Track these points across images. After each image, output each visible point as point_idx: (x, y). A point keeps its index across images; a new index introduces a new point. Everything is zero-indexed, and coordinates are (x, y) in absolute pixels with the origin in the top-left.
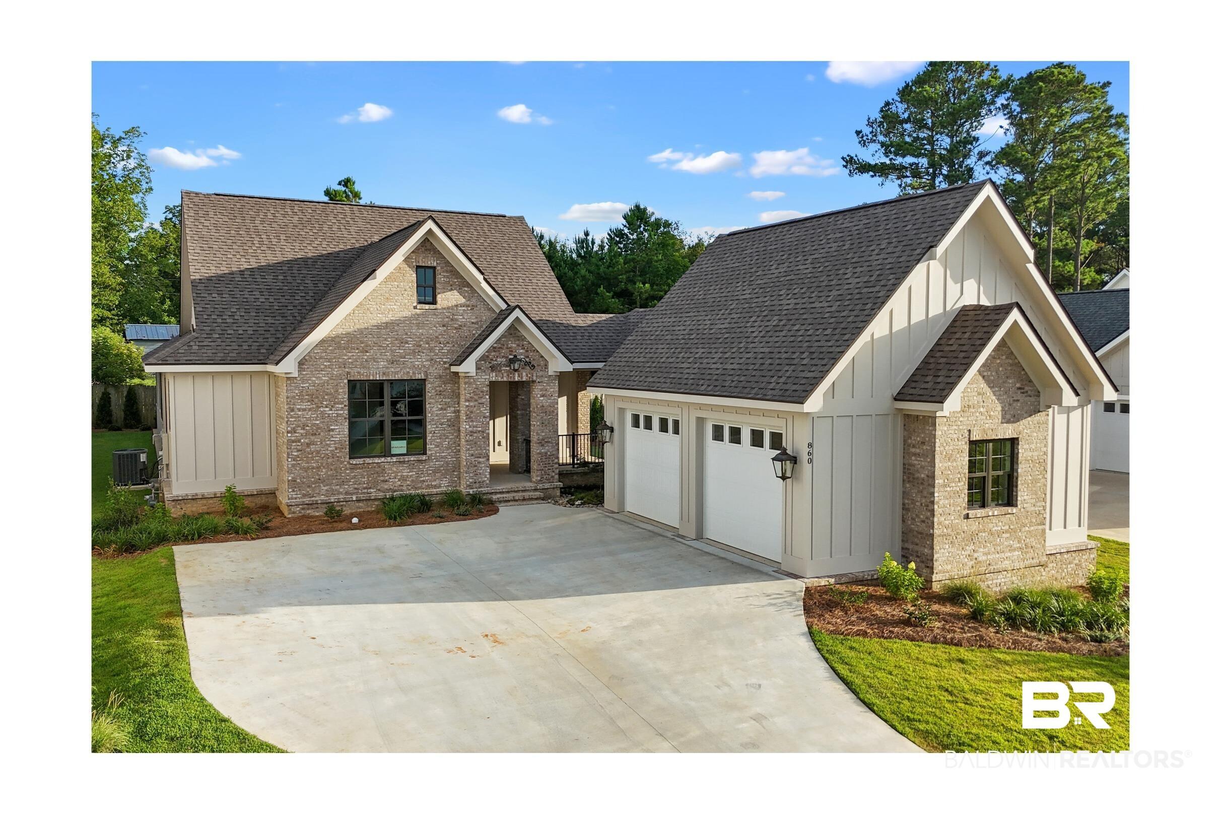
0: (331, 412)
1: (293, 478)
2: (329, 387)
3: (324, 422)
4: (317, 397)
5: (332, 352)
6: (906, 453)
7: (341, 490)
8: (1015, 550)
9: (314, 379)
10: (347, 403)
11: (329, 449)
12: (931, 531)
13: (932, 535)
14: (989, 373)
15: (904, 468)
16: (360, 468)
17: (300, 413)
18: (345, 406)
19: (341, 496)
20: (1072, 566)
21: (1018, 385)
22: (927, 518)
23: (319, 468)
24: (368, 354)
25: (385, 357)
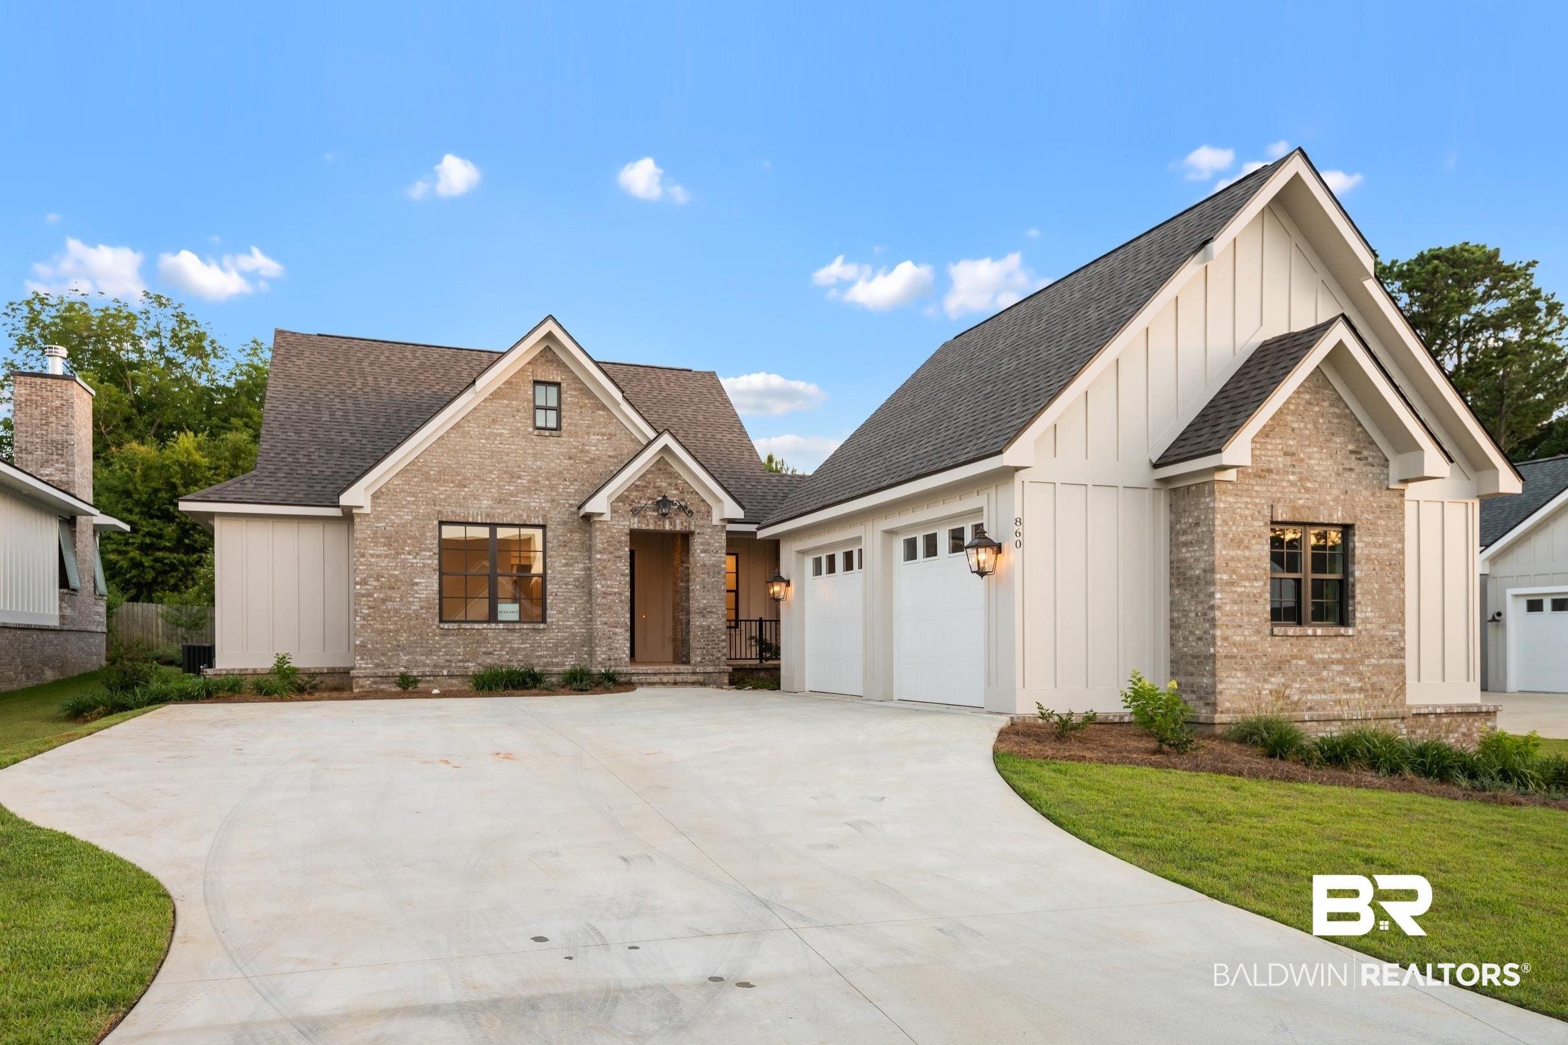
0: (415, 561)
1: (362, 642)
2: (413, 529)
3: (405, 573)
4: (397, 541)
5: (419, 484)
6: (1175, 544)
7: (427, 662)
8: (1353, 691)
9: (393, 517)
10: (437, 551)
11: (413, 608)
12: (1212, 650)
13: (1214, 656)
14: (1302, 425)
15: (1172, 568)
16: (453, 635)
17: (373, 560)
18: (435, 554)
19: (427, 669)
20: (1456, 735)
21: (1351, 447)
22: (1206, 632)
23: (397, 631)
24: (466, 489)
25: (490, 495)
